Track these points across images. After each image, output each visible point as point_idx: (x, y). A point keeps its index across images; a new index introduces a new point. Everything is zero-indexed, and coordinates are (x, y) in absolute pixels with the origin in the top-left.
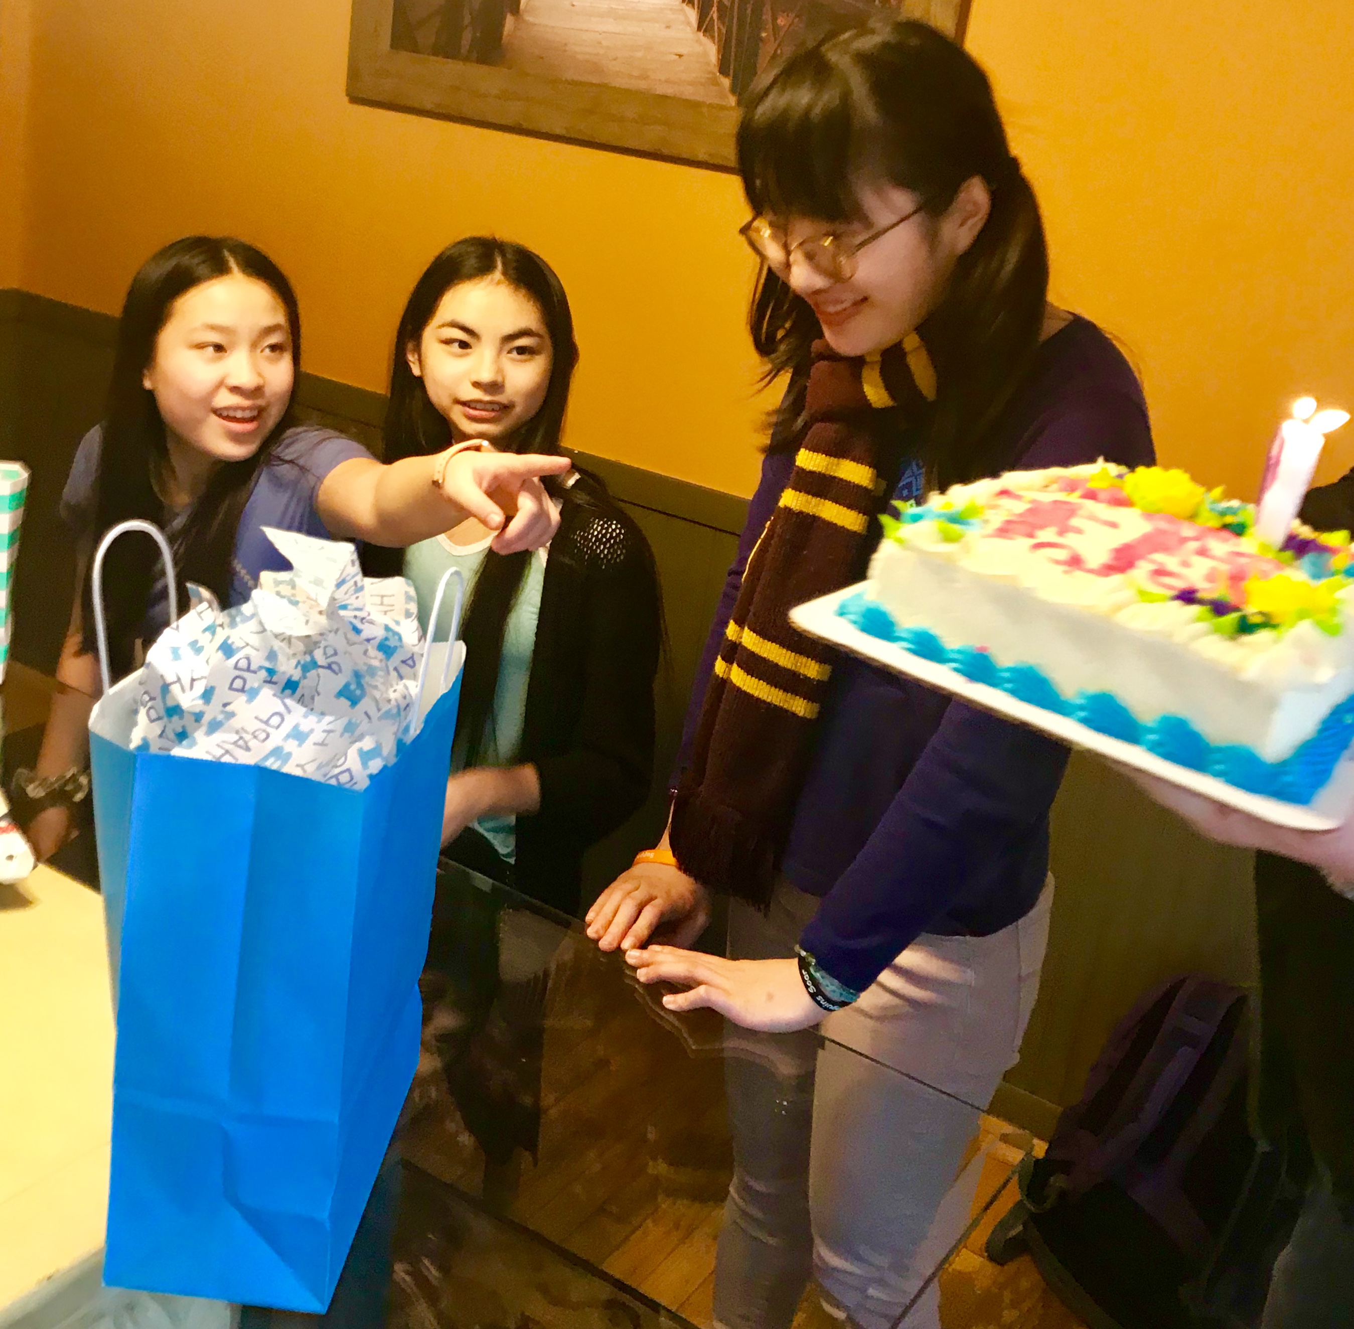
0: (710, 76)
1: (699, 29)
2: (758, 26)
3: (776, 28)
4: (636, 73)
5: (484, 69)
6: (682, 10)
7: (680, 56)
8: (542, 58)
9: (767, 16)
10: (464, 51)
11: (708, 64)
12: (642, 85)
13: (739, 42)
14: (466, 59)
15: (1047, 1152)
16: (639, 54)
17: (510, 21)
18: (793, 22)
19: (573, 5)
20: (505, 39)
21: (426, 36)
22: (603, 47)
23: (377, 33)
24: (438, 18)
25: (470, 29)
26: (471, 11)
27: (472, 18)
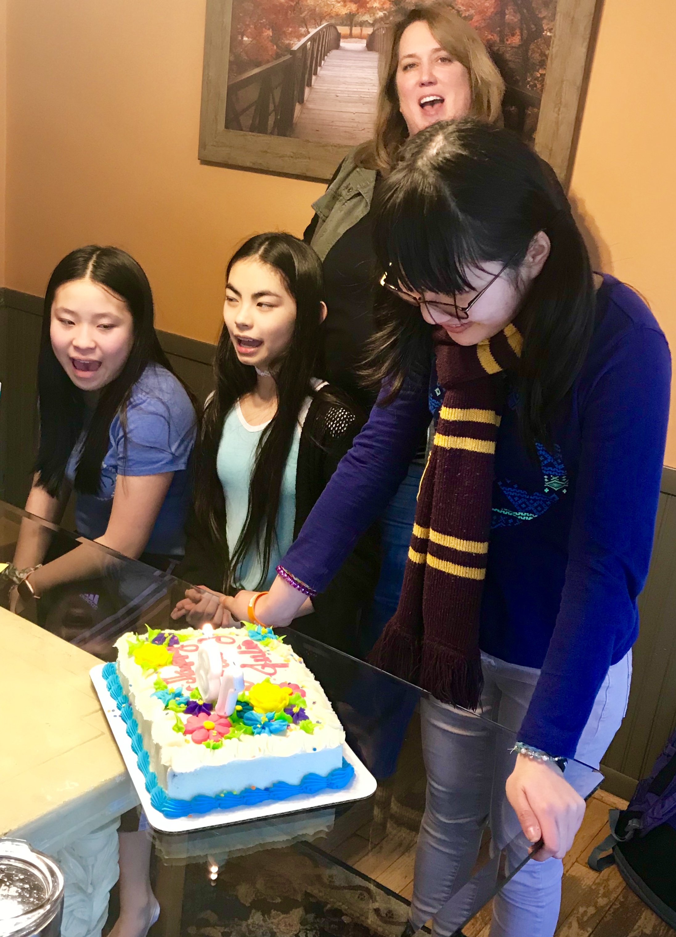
5: (282, 140)
8: (317, 130)
10: (269, 131)
14: (272, 133)
15: (628, 806)
17: (298, 107)
19: (337, 96)
20: (295, 120)
21: (246, 120)
22: (355, 122)
23: (216, 119)
24: (253, 108)
25: (273, 114)
26: (274, 103)
27: (275, 106)
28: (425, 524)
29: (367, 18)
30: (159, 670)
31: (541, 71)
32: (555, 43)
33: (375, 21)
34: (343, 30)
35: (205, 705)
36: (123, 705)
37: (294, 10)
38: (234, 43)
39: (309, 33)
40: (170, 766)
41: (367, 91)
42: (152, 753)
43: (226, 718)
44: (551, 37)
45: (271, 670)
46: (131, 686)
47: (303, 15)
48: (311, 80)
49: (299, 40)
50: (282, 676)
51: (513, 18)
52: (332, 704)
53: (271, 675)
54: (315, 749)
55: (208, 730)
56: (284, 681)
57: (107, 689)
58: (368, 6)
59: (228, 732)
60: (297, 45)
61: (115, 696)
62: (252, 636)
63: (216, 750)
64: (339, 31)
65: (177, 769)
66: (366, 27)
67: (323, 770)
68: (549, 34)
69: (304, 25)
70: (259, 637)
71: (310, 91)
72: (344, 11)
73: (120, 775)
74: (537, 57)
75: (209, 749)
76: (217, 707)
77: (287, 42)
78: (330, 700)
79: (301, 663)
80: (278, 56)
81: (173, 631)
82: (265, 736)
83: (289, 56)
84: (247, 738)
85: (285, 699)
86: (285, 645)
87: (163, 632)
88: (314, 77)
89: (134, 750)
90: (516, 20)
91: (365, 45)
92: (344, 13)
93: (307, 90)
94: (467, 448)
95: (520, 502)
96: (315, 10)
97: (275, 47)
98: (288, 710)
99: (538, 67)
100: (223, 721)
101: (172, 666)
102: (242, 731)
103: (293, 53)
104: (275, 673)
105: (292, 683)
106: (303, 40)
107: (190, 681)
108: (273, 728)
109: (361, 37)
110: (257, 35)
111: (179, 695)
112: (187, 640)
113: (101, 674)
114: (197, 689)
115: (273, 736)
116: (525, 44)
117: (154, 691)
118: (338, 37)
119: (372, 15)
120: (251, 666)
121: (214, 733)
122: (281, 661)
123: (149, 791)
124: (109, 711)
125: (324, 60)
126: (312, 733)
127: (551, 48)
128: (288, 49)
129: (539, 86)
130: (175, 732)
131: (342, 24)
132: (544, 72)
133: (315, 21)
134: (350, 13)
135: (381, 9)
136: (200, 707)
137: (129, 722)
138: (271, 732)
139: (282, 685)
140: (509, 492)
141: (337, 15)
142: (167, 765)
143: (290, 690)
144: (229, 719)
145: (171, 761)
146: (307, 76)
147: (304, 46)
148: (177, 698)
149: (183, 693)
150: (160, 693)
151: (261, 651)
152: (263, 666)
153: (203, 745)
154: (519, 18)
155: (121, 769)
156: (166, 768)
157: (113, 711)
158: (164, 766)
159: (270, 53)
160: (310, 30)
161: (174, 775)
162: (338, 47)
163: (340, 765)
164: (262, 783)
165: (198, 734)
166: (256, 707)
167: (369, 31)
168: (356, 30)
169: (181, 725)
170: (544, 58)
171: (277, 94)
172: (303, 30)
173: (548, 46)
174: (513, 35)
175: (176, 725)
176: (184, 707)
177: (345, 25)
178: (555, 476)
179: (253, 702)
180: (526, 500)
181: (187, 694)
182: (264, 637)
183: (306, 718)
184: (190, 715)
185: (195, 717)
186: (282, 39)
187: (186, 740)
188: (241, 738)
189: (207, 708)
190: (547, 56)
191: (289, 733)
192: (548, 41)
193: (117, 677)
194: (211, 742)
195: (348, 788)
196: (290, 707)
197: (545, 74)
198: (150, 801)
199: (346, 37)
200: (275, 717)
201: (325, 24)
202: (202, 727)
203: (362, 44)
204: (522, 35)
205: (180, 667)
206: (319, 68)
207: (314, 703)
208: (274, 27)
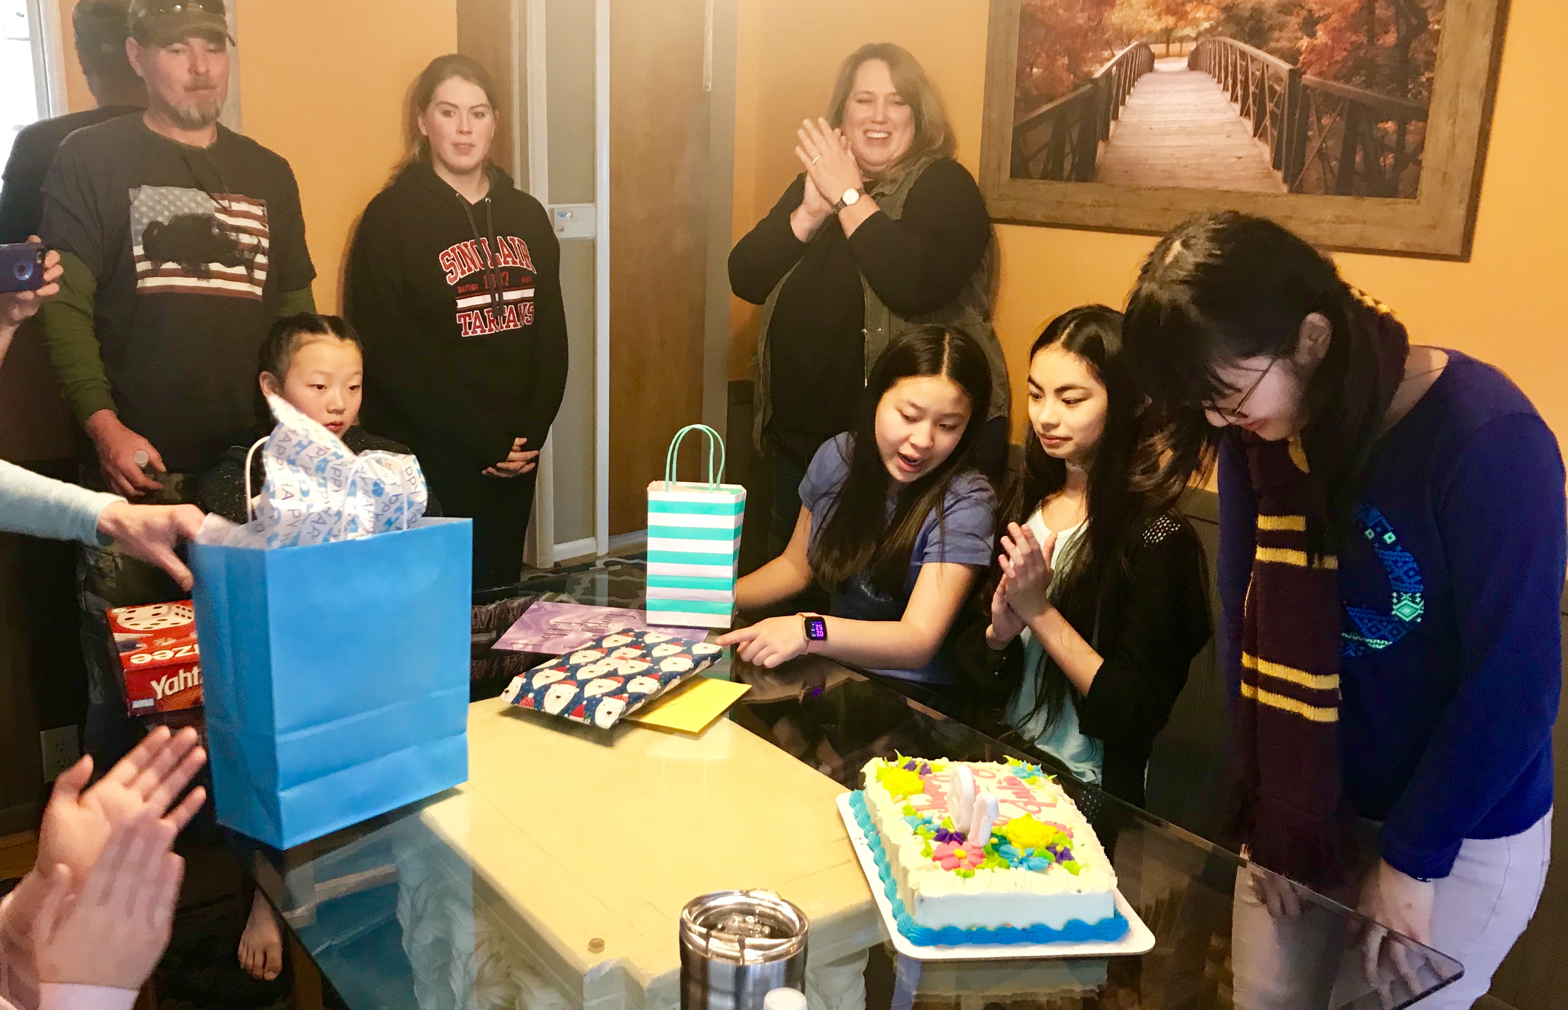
0: (1266, 171)
1: (1255, 136)
2: (1305, 125)
3: (1321, 129)
4: (1203, 175)
5: (1082, 186)
6: (1240, 122)
7: (1240, 158)
8: (1126, 172)
9: (1313, 119)
10: (1066, 173)
11: (1263, 162)
12: (1209, 185)
13: (1289, 142)
14: (1069, 179)
16: (1205, 160)
17: (1101, 146)
18: (1335, 120)
19: (1151, 128)
20: (1097, 162)
21: (1036, 167)
22: (1176, 158)
23: (999, 168)
24: (1046, 151)
25: (1070, 156)
26: (1071, 144)
27: (1072, 147)
28: (1253, 654)
29: (1190, 32)
30: (910, 797)
31: (1427, 75)
32: (1445, 36)
33: (1199, 35)
34: (1158, 49)
35: (957, 834)
36: (872, 833)
37: (1095, 32)
38: (1021, 75)
39: (1114, 55)
40: (917, 889)
41: (1190, 119)
42: (899, 880)
43: (980, 848)
44: (1439, 31)
45: (1036, 809)
46: (879, 811)
47: (1107, 36)
48: (1118, 111)
49: (1102, 65)
50: (1047, 814)
51: (1385, 12)
52: (1105, 850)
53: (1035, 813)
54: (1079, 891)
55: (960, 859)
56: (1049, 820)
57: (853, 818)
58: (1190, 17)
59: (982, 862)
60: (1098, 72)
61: (861, 825)
62: (1015, 773)
63: (967, 879)
64: (1153, 51)
65: (925, 893)
66: (1187, 42)
67: (1091, 918)
68: (1436, 27)
69: (1108, 47)
70: (1025, 774)
71: (1116, 127)
72: (1158, 26)
73: (867, 902)
74: (1421, 57)
75: (959, 877)
76: (969, 837)
77: (1086, 69)
78: (1102, 844)
79: (1072, 804)
80: (1076, 87)
81: (926, 760)
82: (1022, 870)
83: (1089, 86)
84: (1001, 872)
85: (1048, 836)
86: (1055, 785)
87: (914, 759)
88: (1121, 108)
89: (881, 878)
90: (1389, 14)
91: (1187, 64)
92: (1158, 28)
93: (1112, 124)
94: (1289, 561)
95: (1370, 625)
96: (1121, 29)
97: (1072, 77)
98: (1051, 848)
99: (1422, 70)
100: (975, 851)
101: (923, 795)
102: (997, 862)
103: (1095, 82)
104: (1039, 812)
105: (1058, 822)
106: (1107, 65)
107: (942, 810)
108: (1031, 864)
109: (1180, 55)
110: (1049, 67)
111: (928, 822)
112: (941, 770)
113: (848, 802)
114: (949, 818)
115: (1031, 873)
116: (1403, 44)
117: (903, 815)
118: (1152, 58)
119: (1195, 27)
120: (1013, 803)
121: (966, 862)
122: (1049, 800)
123: (895, 917)
124: (856, 839)
125: (1133, 86)
126: (1077, 874)
127: (1439, 44)
128: (1088, 78)
129: (1425, 93)
130: (923, 857)
131: (1156, 42)
132: (1431, 75)
133: (1122, 41)
134: (1166, 27)
135: (1207, 19)
136: (951, 835)
137: (877, 850)
138: (1030, 868)
139: (1047, 823)
140: (1353, 612)
141: (1150, 32)
142: (914, 888)
143: (1055, 829)
144: (982, 850)
145: (918, 883)
146: (1112, 108)
147: (1108, 73)
148: (927, 825)
149: (933, 820)
150: (909, 817)
151: (1024, 789)
152: (1026, 804)
153: (953, 872)
154: (1394, 12)
155: (869, 897)
156: (913, 892)
157: (860, 839)
158: (912, 889)
159: (1066, 84)
160: (1115, 52)
161: (922, 900)
162: (1151, 69)
163: (1112, 916)
164: (1020, 922)
165: (947, 862)
166: (1015, 842)
167: (1192, 46)
168: (1175, 47)
169: (929, 850)
170: (1431, 58)
171: (1075, 132)
172: (1106, 54)
173: (1436, 43)
174: (1386, 33)
175: (925, 850)
176: (934, 834)
177: (1161, 42)
178: (1406, 593)
179: (1010, 836)
180: (1377, 623)
181: (937, 823)
182: (1030, 775)
183: (1070, 858)
184: (939, 843)
185: (946, 845)
186: (1081, 66)
187: (935, 866)
188: (995, 870)
189: (960, 838)
190: (1434, 55)
191: (1050, 871)
192: (1436, 37)
193: (864, 805)
194: (962, 870)
195: (1122, 941)
196: (1053, 846)
197: (1433, 79)
198: (896, 927)
199: (1161, 57)
200: (1035, 853)
201: (1134, 43)
202: (953, 855)
203: (1184, 63)
204: (1398, 30)
205: (932, 796)
206: (1127, 97)
207: (1083, 845)
208: (1070, 53)
